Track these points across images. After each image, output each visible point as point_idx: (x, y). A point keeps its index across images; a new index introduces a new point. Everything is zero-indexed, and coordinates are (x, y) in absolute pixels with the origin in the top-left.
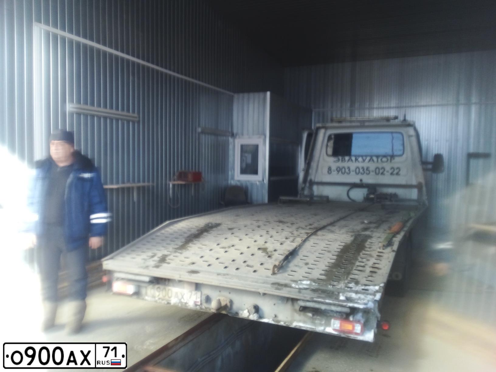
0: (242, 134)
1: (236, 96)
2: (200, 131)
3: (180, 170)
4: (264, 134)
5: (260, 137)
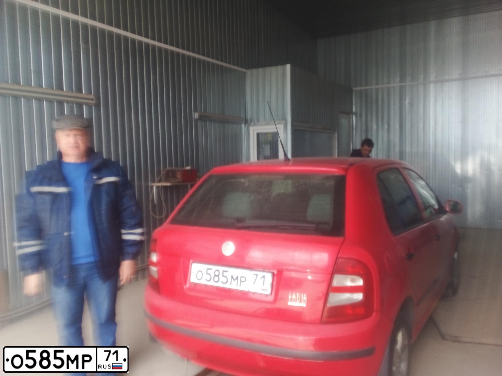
0: (258, 120)
1: (248, 72)
2: (197, 117)
3: (168, 168)
4: (284, 119)
5: (279, 124)
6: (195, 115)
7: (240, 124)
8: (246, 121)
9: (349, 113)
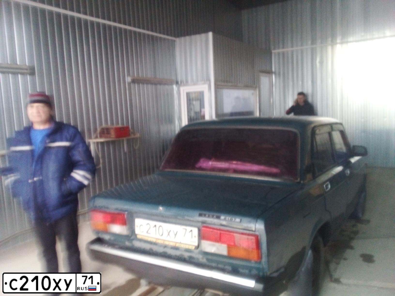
0: (187, 82)
1: (177, 40)
2: (131, 80)
3: (104, 125)
4: (209, 80)
5: (204, 83)
6: (128, 79)
7: (172, 85)
9: (269, 72)
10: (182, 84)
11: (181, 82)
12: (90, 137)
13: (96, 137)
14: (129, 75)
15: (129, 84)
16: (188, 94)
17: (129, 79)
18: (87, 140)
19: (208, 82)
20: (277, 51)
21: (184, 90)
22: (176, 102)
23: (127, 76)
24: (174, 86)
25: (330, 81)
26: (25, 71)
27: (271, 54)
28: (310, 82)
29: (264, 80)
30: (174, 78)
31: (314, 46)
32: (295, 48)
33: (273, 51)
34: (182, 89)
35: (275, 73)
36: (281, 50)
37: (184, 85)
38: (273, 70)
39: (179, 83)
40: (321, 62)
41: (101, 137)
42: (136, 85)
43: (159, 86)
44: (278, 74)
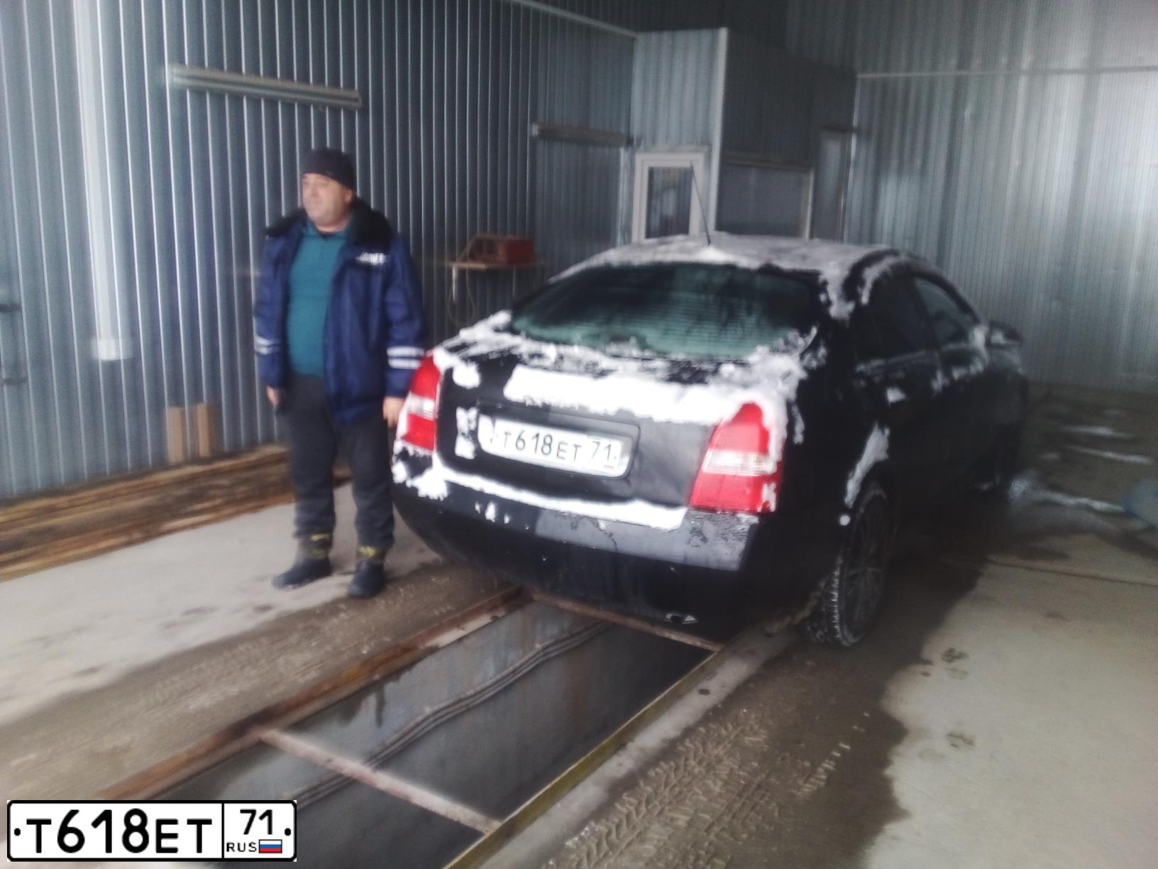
0: (654, 140)
1: (641, 39)
2: (537, 133)
3: (479, 234)
4: (707, 142)
5: (696, 151)
6: (531, 130)
7: (618, 146)
8: (629, 142)
9: (843, 129)
10: (642, 147)
11: (639, 144)
12: (453, 259)
13: (464, 260)
14: (534, 119)
15: (534, 141)
16: (652, 172)
17: (534, 130)
18: (447, 264)
19: (706, 148)
20: (869, 76)
21: (644, 161)
22: (623, 189)
23: (531, 123)
24: (622, 150)
25: (991, 164)
26: (354, 104)
27: (853, 80)
28: (942, 164)
29: (832, 149)
30: (623, 130)
31: (963, 73)
32: (915, 74)
33: (860, 76)
34: (639, 158)
35: (858, 132)
36: (879, 75)
37: (646, 150)
38: (855, 122)
39: (635, 142)
40: (976, 117)
41: (473, 257)
42: (546, 142)
43: (591, 149)
44: (864, 134)
